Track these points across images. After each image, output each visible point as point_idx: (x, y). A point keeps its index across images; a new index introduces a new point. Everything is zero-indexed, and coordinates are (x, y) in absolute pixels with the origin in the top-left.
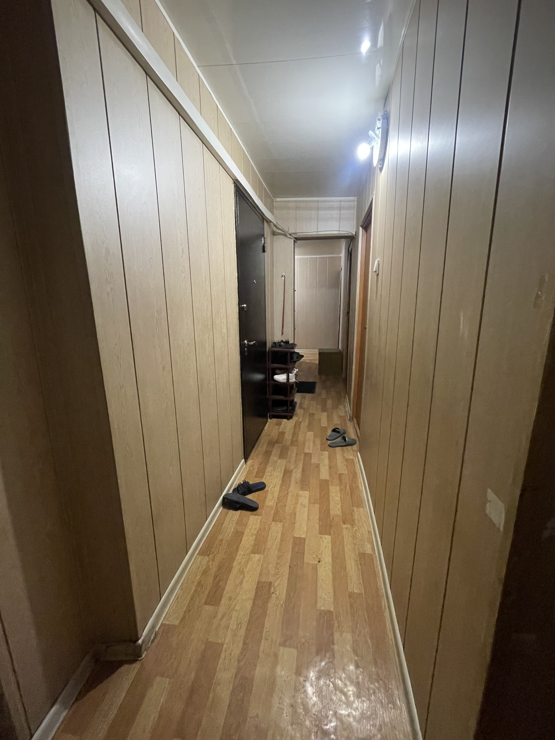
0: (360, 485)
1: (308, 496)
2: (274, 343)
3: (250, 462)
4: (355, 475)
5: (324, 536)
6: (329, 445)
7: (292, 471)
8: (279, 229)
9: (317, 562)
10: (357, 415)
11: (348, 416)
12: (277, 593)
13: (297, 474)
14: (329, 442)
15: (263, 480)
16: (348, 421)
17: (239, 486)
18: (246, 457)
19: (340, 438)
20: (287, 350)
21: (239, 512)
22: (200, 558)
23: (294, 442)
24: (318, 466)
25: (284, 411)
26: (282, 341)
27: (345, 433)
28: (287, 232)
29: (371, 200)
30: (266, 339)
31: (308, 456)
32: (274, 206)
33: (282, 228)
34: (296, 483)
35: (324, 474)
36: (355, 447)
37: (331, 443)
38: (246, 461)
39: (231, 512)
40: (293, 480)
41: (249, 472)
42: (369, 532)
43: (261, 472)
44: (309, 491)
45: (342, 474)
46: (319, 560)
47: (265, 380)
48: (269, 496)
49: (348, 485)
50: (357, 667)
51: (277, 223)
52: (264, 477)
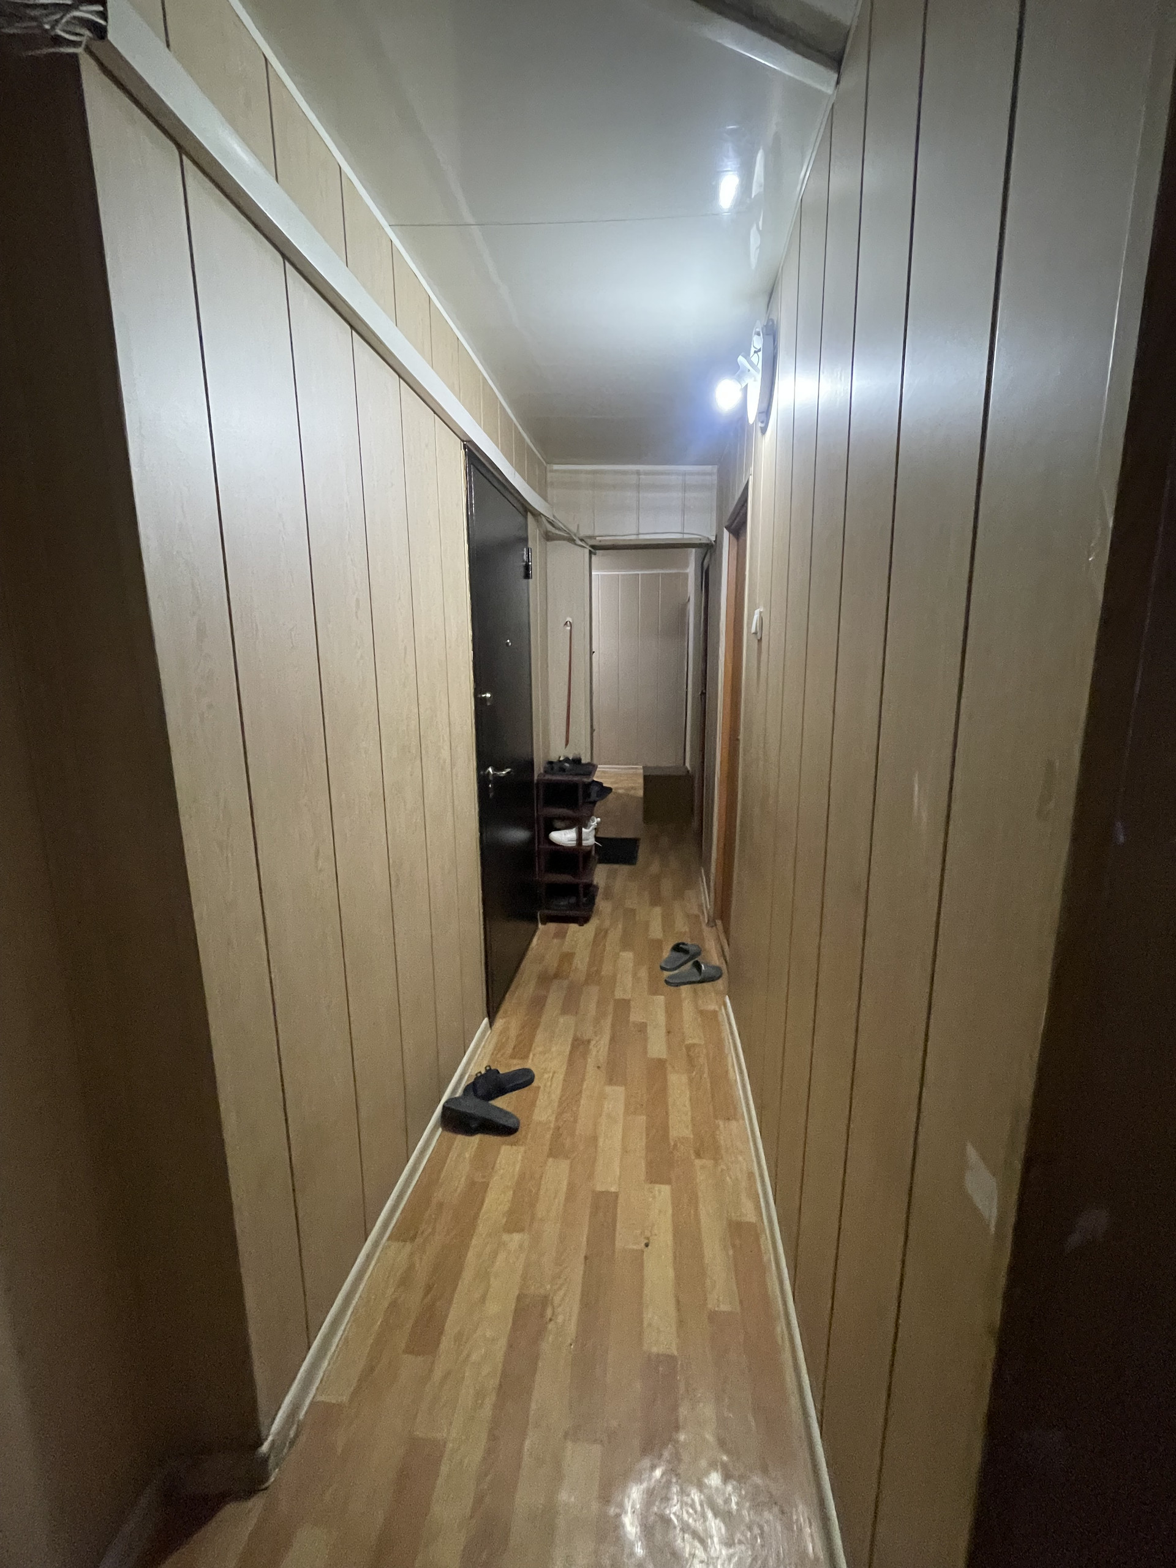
0: (731, 1070)
1: (622, 1098)
2: (551, 763)
3: (499, 1023)
4: (719, 1045)
5: (657, 1187)
6: (667, 982)
7: (589, 1041)
8: (559, 529)
9: (643, 1245)
10: (723, 913)
11: (706, 914)
12: (560, 1319)
13: (599, 1049)
14: (666, 974)
15: (529, 1065)
16: (704, 926)
17: (477, 1078)
18: (492, 1012)
19: (690, 963)
20: (576, 779)
21: (476, 1139)
22: (395, 1245)
23: (593, 976)
24: (642, 1028)
25: (571, 907)
26: (567, 760)
27: (698, 954)
28: (575, 535)
29: (744, 482)
30: (532, 755)
31: (624, 1006)
32: (549, 480)
33: (564, 526)
34: (599, 1067)
35: (657, 1047)
36: (720, 984)
37: (670, 977)
38: (491, 1023)
39: (460, 1139)
40: (591, 1061)
41: (499, 1047)
42: (751, 1175)
43: (523, 1047)
44: (625, 1085)
45: (694, 1045)
46: (646, 1241)
47: (531, 841)
48: (542, 1100)
49: (706, 1070)
50: (727, 1477)
51: (554, 516)
52: (531, 1056)
